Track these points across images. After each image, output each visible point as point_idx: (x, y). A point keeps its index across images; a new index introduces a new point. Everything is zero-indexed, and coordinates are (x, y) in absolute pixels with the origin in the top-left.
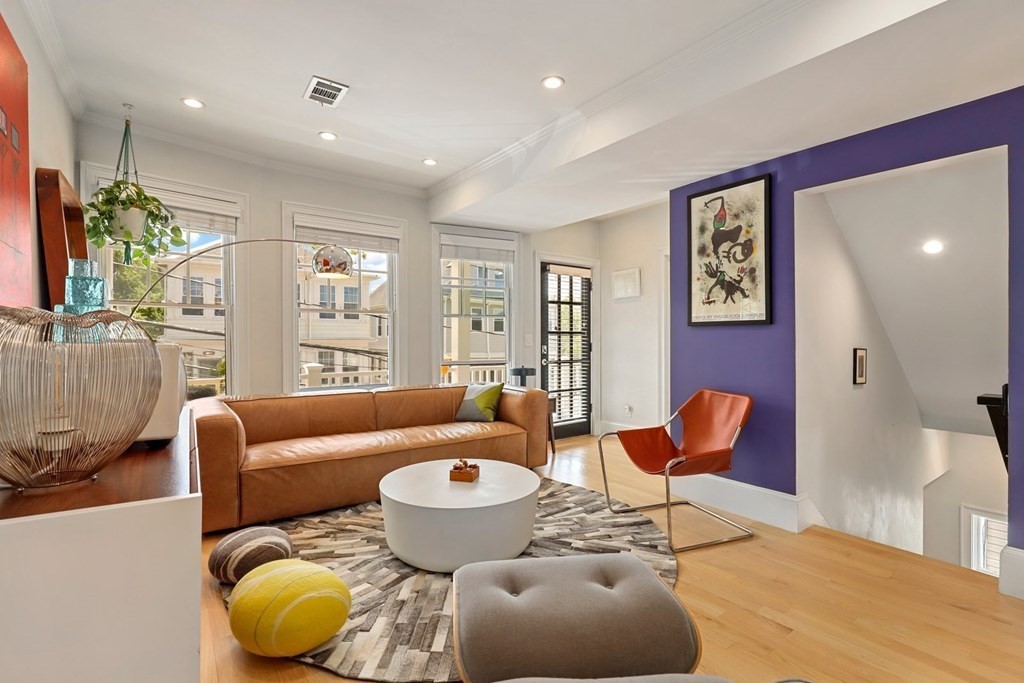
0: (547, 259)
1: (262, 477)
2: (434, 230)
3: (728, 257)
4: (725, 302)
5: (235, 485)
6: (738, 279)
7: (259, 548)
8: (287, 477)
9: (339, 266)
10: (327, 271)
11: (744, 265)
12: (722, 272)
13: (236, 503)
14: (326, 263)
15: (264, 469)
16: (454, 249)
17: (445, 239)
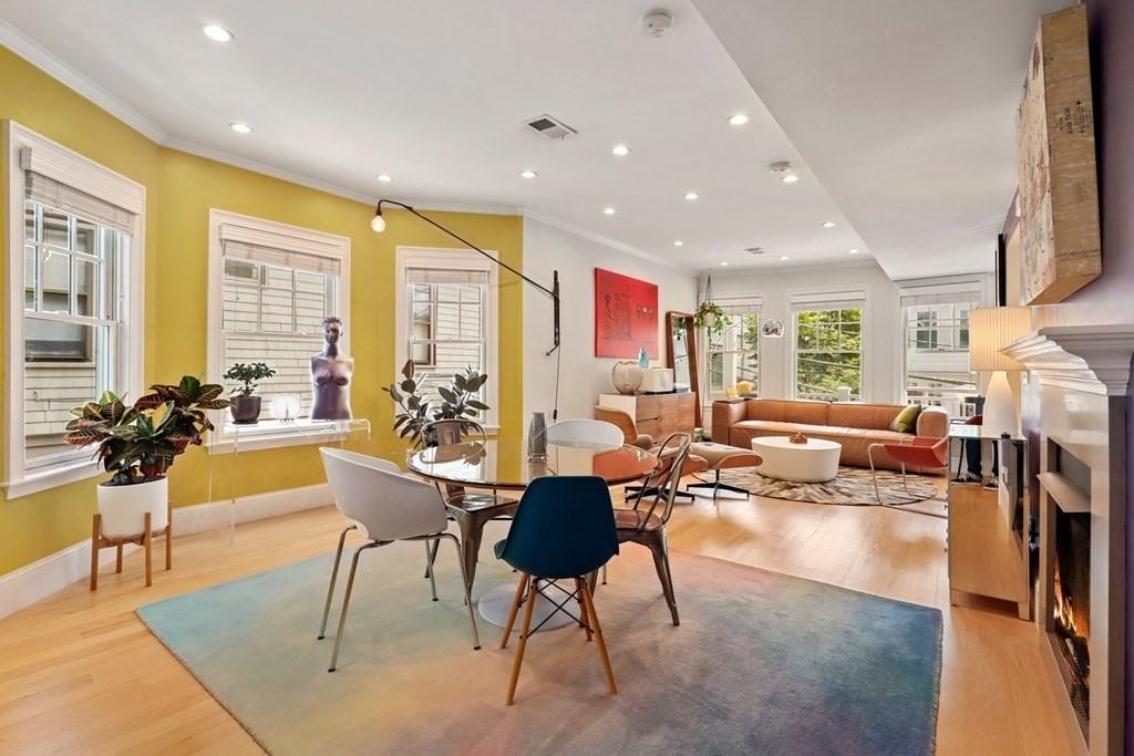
1: (737, 430)
2: (895, 286)
5: (728, 431)
8: (747, 431)
9: (774, 331)
10: (768, 334)
13: (728, 440)
15: (738, 428)
16: (913, 298)
17: (903, 292)
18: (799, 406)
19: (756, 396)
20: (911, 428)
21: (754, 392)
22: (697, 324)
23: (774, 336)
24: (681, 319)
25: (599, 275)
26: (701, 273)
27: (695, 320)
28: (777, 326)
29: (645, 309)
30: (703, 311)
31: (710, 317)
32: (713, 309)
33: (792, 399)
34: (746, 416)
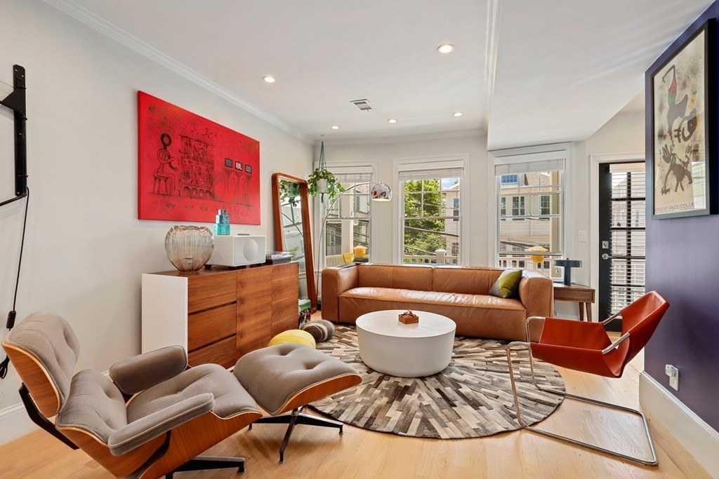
0: (605, 160)
1: (346, 301)
2: (491, 155)
3: (678, 136)
4: (676, 191)
5: (336, 302)
6: (686, 160)
7: (313, 327)
8: (356, 304)
9: (382, 194)
10: (376, 197)
11: (689, 142)
12: (674, 155)
13: (337, 311)
14: (375, 193)
15: (347, 298)
16: (506, 167)
17: (498, 161)
18: (406, 270)
19: (366, 260)
20: (514, 292)
21: (365, 256)
22: (312, 191)
23: (382, 200)
24: (295, 185)
25: (144, 102)
26: (316, 141)
27: (309, 187)
28: (385, 189)
29: (239, 166)
30: (317, 176)
31: (322, 183)
32: (326, 175)
33: (399, 264)
34: (357, 283)
